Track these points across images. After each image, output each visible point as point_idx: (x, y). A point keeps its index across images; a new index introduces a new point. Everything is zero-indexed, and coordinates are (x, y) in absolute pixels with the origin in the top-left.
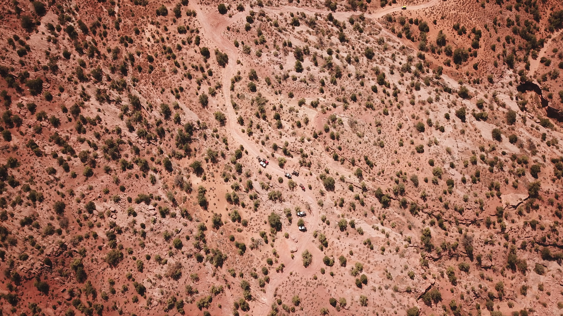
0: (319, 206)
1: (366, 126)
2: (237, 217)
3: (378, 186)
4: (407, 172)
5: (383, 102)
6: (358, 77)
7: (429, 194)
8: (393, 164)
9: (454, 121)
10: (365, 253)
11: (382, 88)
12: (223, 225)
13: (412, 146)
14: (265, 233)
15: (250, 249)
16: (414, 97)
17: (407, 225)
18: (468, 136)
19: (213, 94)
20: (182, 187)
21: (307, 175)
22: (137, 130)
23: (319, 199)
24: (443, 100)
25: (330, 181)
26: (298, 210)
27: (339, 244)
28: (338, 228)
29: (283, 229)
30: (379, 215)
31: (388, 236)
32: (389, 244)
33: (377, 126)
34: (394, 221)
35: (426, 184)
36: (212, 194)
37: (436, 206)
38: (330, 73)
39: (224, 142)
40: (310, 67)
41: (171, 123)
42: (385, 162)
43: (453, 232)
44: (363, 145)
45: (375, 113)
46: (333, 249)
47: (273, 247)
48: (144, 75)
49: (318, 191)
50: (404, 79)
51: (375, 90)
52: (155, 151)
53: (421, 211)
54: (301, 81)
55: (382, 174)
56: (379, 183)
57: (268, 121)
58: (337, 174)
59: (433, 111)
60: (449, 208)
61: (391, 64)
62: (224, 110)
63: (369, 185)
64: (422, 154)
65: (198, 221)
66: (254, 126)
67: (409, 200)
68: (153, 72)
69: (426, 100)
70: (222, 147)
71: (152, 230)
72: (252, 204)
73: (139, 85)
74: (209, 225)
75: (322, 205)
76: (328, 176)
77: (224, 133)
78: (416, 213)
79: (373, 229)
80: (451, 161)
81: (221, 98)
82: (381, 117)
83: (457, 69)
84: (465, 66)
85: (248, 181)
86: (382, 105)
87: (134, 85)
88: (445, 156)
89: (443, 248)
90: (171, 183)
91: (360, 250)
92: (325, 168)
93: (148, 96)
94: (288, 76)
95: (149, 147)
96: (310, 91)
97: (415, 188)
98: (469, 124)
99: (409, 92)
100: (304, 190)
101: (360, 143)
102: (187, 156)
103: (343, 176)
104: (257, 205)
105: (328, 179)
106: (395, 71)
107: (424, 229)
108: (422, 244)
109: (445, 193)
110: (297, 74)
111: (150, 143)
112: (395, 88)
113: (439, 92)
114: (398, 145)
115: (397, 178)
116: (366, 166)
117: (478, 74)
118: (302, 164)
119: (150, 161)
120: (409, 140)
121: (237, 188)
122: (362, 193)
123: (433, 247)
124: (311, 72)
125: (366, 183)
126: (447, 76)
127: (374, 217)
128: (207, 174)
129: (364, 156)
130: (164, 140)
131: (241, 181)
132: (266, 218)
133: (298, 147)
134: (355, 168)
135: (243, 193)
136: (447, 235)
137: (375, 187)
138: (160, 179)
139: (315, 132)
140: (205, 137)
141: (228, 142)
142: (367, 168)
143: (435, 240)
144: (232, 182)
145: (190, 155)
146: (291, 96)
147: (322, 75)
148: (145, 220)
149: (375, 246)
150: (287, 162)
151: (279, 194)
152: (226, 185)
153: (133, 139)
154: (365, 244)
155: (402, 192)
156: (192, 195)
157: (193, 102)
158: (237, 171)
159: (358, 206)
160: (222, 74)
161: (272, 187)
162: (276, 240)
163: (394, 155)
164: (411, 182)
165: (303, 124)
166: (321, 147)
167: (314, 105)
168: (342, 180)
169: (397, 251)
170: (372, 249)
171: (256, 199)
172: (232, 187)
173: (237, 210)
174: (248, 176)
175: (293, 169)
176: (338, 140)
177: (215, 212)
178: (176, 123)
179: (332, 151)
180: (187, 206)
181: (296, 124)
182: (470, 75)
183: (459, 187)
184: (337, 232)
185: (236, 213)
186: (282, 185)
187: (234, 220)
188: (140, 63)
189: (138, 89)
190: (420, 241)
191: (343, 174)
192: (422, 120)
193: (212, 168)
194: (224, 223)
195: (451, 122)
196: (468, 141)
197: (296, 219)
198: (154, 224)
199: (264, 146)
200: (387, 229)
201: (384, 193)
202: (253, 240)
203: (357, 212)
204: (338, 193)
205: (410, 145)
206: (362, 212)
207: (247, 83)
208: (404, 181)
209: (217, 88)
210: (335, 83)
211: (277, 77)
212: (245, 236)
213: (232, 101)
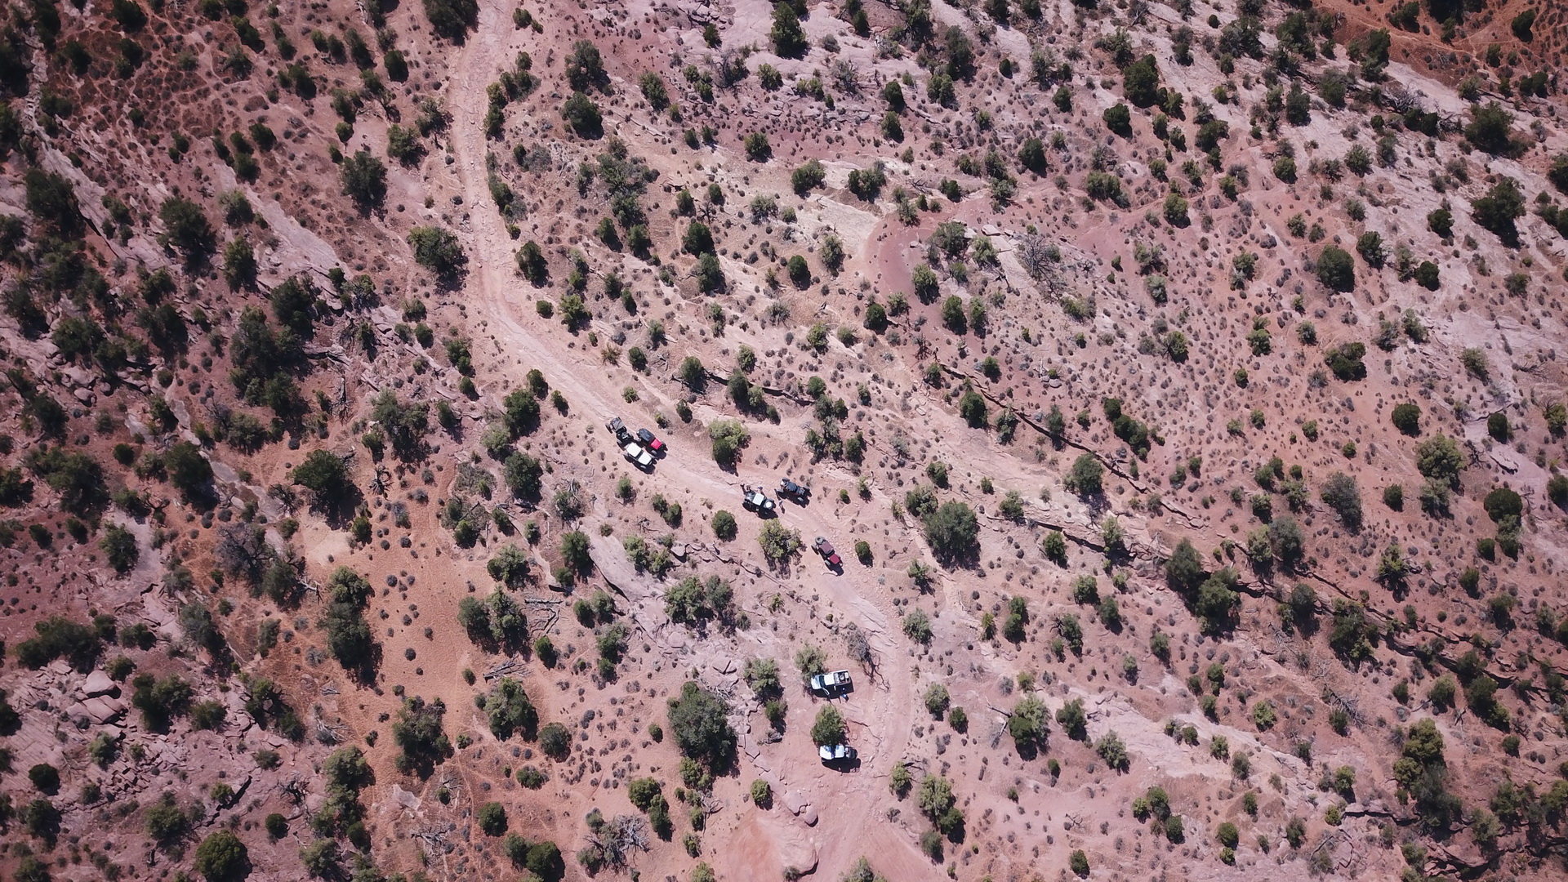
0: (910, 644)
1: (1100, 273)
2: (514, 714)
3: (1178, 536)
4: (1305, 466)
5: (1159, 172)
6: (1043, 75)
7: (1417, 562)
8: (1234, 432)
9: (1471, 243)
10: (1146, 858)
11: (1150, 119)
12: (450, 752)
13: (1308, 350)
14: (656, 788)
15: (583, 873)
16: (1287, 151)
17: (1324, 711)
18: (1541, 301)
19: (410, 156)
20: (255, 579)
21: (845, 499)
22: (55, 325)
23: (910, 609)
24: (1409, 163)
25: (959, 518)
26: (811, 665)
27: (1019, 821)
28: (1009, 745)
29: (743, 763)
30: (1194, 670)
31: (1242, 769)
32: (1252, 810)
33: (1145, 271)
34: (1262, 697)
35: (1396, 519)
36: (396, 605)
37: (1452, 616)
38: (922, 63)
39: (454, 362)
40: (839, 38)
41: (214, 288)
42: (1200, 422)
43: (1540, 737)
44: (1095, 354)
45: (1128, 218)
46: (991, 848)
47: (695, 852)
48: (96, 83)
49: (904, 572)
50: (1239, 82)
51: (1118, 123)
52: (136, 420)
53: (1383, 644)
54: (801, 92)
55: (1190, 480)
56: (1180, 520)
57: (657, 262)
58: (988, 489)
59: (1376, 204)
60: (1512, 626)
61: (1175, 27)
62: (458, 219)
63: (1138, 531)
64: (1359, 386)
65: (328, 741)
66: (596, 285)
67: (1325, 595)
68: (138, 72)
69: (1342, 161)
70: (445, 386)
71: (92, 795)
72: (588, 644)
73: (75, 127)
74: (384, 755)
75: (926, 638)
76: (943, 498)
77: (456, 321)
78: (1365, 655)
79: (1171, 740)
80: (1493, 409)
81: (444, 173)
82: (1158, 232)
83: (1446, 40)
84: (1476, 26)
85: (566, 537)
86: (1156, 185)
87: (53, 130)
88: (1463, 388)
89: (1503, 818)
90: (206, 563)
91: (1119, 845)
92: (928, 460)
93: (111, 174)
94: (744, 73)
95: (112, 402)
96: (843, 133)
97: (1345, 537)
98: (1534, 253)
99: (1264, 132)
100: (836, 566)
101: (1082, 343)
102: (287, 436)
103: (1014, 496)
104: (613, 652)
105: (947, 511)
106: (1196, 51)
107: (1406, 726)
108: (1403, 801)
109: (1486, 552)
110: (784, 66)
111: (115, 382)
112: (1205, 119)
113: (1387, 129)
114: (1246, 351)
115: (1260, 492)
116: (1115, 444)
117: (1535, 56)
118: (822, 447)
119: (112, 466)
120: (1292, 328)
121: (516, 573)
122: (1108, 570)
123: (1458, 812)
124: (843, 56)
125: (1123, 522)
126: (1407, 68)
127: (1169, 681)
128: (377, 512)
129: (1106, 402)
130: (184, 365)
131: (534, 537)
132: (658, 713)
133: (797, 374)
134: (1069, 458)
135: (548, 595)
136: (1512, 749)
137: (1164, 539)
138: (158, 544)
139: (872, 303)
140: (370, 344)
141: (473, 363)
142: (1122, 454)
143: (1464, 779)
144: (494, 546)
145: (303, 429)
146: (760, 151)
147: (890, 69)
148: (58, 749)
149: (1188, 825)
150: (753, 443)
151: (720, 589)
152: (464, 563)
153: (38, 368)
154: (1142, 815)
155: (1291, 557)
156: (303, 613)
157: (315, 191)
158: (517, 493)
159: (1093, 633)
160: (450, 73)
161: (683, 559)
162: (708, 822)
163: (1236, 393)
164: (1327, 508)
165: (816, 269)
166: (903, 370)
167: (865, 189)
168: (1012, 512)
169: (1296, 843)
170: (1176, 837)
171: (610, 620)
172: (495, 571)
173: (516, 677)
174: (570, 512)
175: (782, 472)
176: (981, 332)
177: (411, 694)
178: (235, 287)
179: (956, 383)
180: (280, 668)
181: (785, 271)
182: (1504, 64)
183: (1545, 525)
184: (1006, 764)
185: (510, 691)
186: (728, 549)
187: (503, 730)
188: (84, 36)
189: (68, 144)
190: (1392, 787)
191: (1015, 487)
192: (1337, 240)
193: (396, 482)
194: (455, 745)
195: (1458, 246)
196: (1545, 322)
197: (803, 712)
198: (104, 766)
199: (641, 377)
200: (1239, 739)
201: (1208, 565)
202: (597, 824)
203: (1090, 662)
204: (996, 578)
205: (1299, 347)
206: (1113, 659)
207: (561, 104)
208: (1296, 504)
209: (425, 130)
210: (946, 99)
211: (692, 76)
212: (558, 808)
213: (493, 184)
